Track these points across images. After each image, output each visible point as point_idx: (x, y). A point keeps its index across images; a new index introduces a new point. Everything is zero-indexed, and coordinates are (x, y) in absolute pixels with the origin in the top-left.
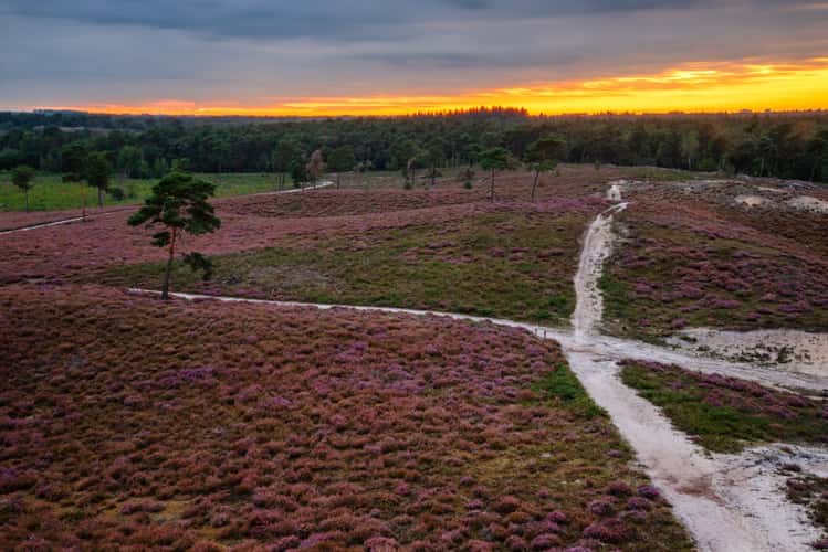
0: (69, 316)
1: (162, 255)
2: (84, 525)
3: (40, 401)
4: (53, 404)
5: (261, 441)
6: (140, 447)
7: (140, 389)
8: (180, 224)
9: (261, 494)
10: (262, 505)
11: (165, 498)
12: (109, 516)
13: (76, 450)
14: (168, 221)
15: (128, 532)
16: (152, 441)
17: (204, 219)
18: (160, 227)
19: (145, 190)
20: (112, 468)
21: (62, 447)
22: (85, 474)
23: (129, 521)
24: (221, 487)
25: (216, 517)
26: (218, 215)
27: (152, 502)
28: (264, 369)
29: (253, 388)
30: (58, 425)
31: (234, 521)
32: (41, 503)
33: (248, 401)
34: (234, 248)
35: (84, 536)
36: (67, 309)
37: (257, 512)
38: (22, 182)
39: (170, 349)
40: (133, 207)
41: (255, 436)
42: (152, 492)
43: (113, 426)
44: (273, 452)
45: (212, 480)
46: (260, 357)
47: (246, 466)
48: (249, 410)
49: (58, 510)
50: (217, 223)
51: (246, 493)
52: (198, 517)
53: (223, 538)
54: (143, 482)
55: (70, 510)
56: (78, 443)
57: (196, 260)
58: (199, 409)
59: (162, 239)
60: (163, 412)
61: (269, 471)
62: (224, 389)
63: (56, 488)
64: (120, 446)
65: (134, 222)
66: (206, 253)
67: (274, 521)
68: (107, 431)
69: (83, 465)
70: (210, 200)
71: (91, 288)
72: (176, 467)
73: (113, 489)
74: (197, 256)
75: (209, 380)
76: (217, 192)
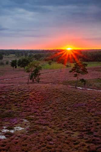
0: (57, 91)
1: (76, 79)
2: (58, 135)
3: (51, 108)
4: (53, 109)
5: (95, 121)
6: (69, 119)
7: (70, 107)
8: (80, 72)
9: (95, 134)
10: (95, 136)
11: (74, 131)
12: (63, 134)
13: (57, 119)
14: (77, 72)
15: (66, 138)
16: (71, 119)
17: (85, 71)
18: (76, 73)
19: (73, 65)
20: (64, 123)
21: (54, 118)
22: (58, 124)
23: (67, 135)
24: (86, 131)
25: (85, 137)
26: (88, 71)
27: (71, 132)
28: (97, 105)
29: (94, 109)
30: (54, 113)
31: (89, 139)
32: (50, 129)
33: (92, 112)
34: (91, 78)
35: (58, 137)
36: (56, 89)
37: (94, 138)
38: (50, 63)
39: (76, 99)
40: (70, 69)
41: (94, 120)
42: (72, 130)
43: (64, 114)
44: (98, 124)
45: (84, 129)
46: (96, 102)
47: (92, 127)
48: (93, 114)
49: (53, 131)
50: (87, 72)
51: (92, 133)
52: (81, 137)
53: (87, 142)
54: (70, 127)
55: (56, 131)
56: (57, 117)
57: (83, 80)
58: (82, 113)
59: (76, 76)
60: (74, 113)
61: (97, 128)
62: (87, 109)
63: (53, 126)
64: (66, 119)
65: (70, 72)
66: (85, 79)
67: (98, 140)
68: (63, 115)
69: (58, 122)
70: (86, 67)
71: (61, 85)
72: (77, 125)
73: (64, 128)
74: (83, 79)
75: (84, 107)
76: (88, 66)
